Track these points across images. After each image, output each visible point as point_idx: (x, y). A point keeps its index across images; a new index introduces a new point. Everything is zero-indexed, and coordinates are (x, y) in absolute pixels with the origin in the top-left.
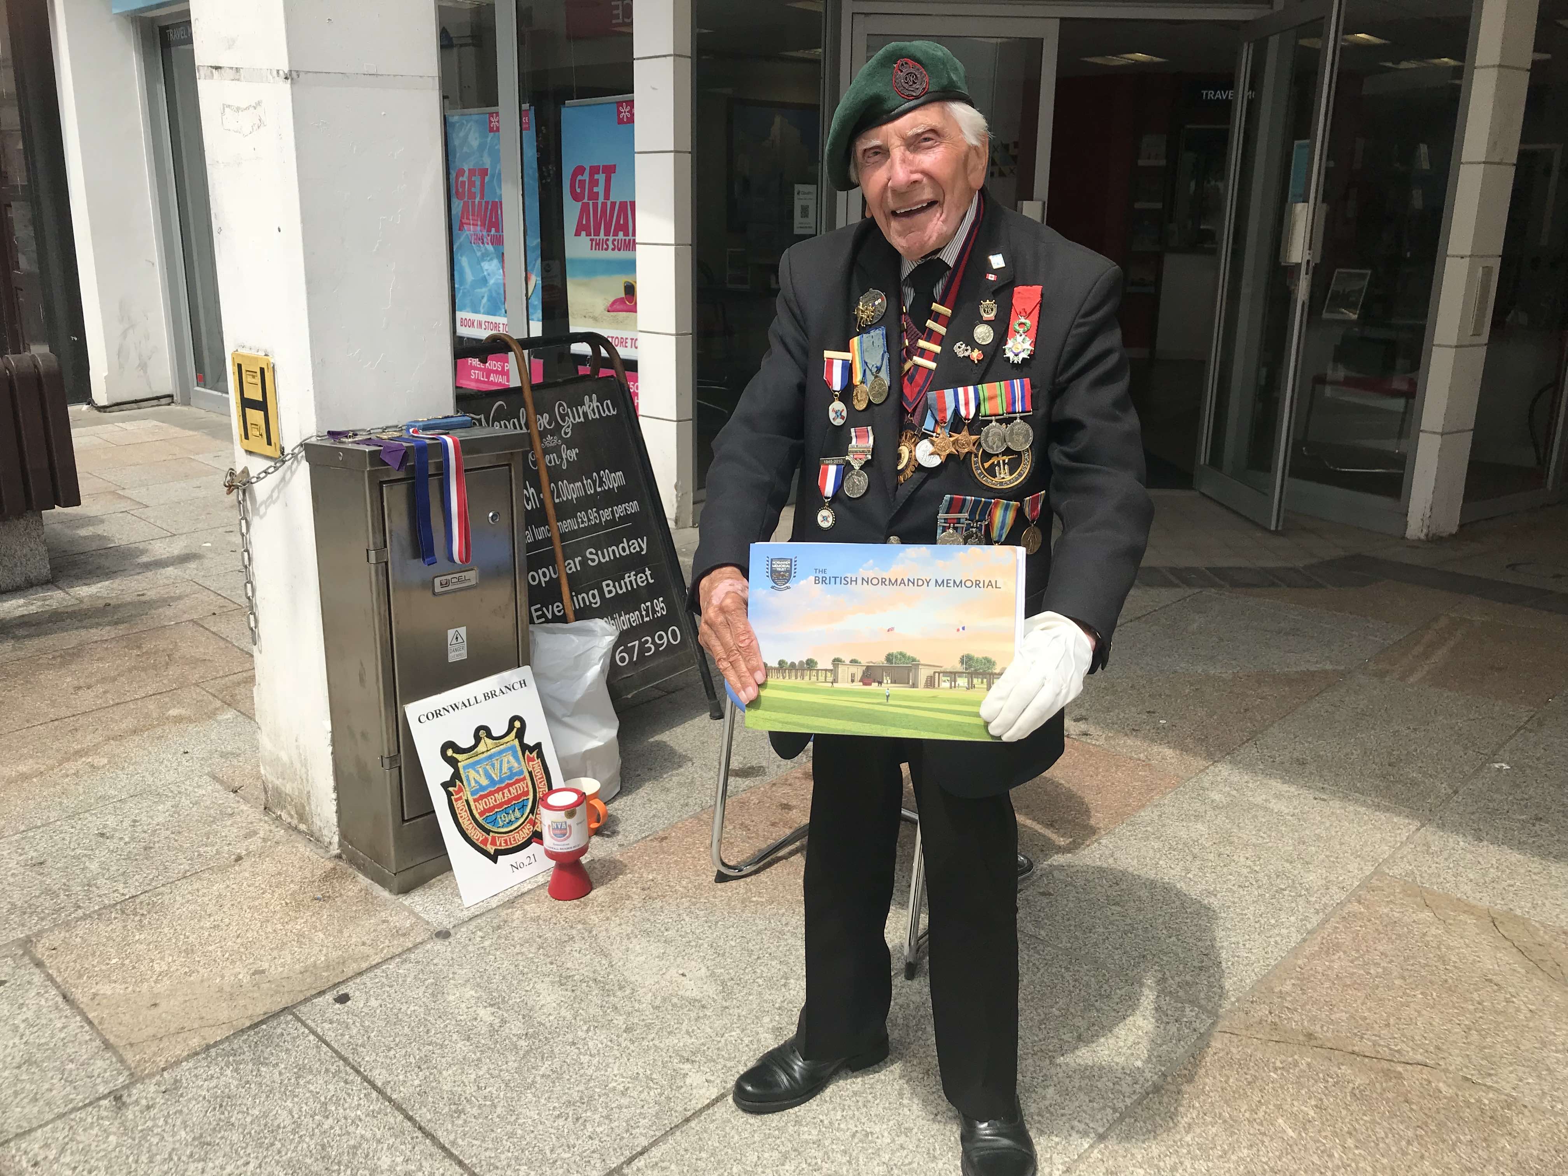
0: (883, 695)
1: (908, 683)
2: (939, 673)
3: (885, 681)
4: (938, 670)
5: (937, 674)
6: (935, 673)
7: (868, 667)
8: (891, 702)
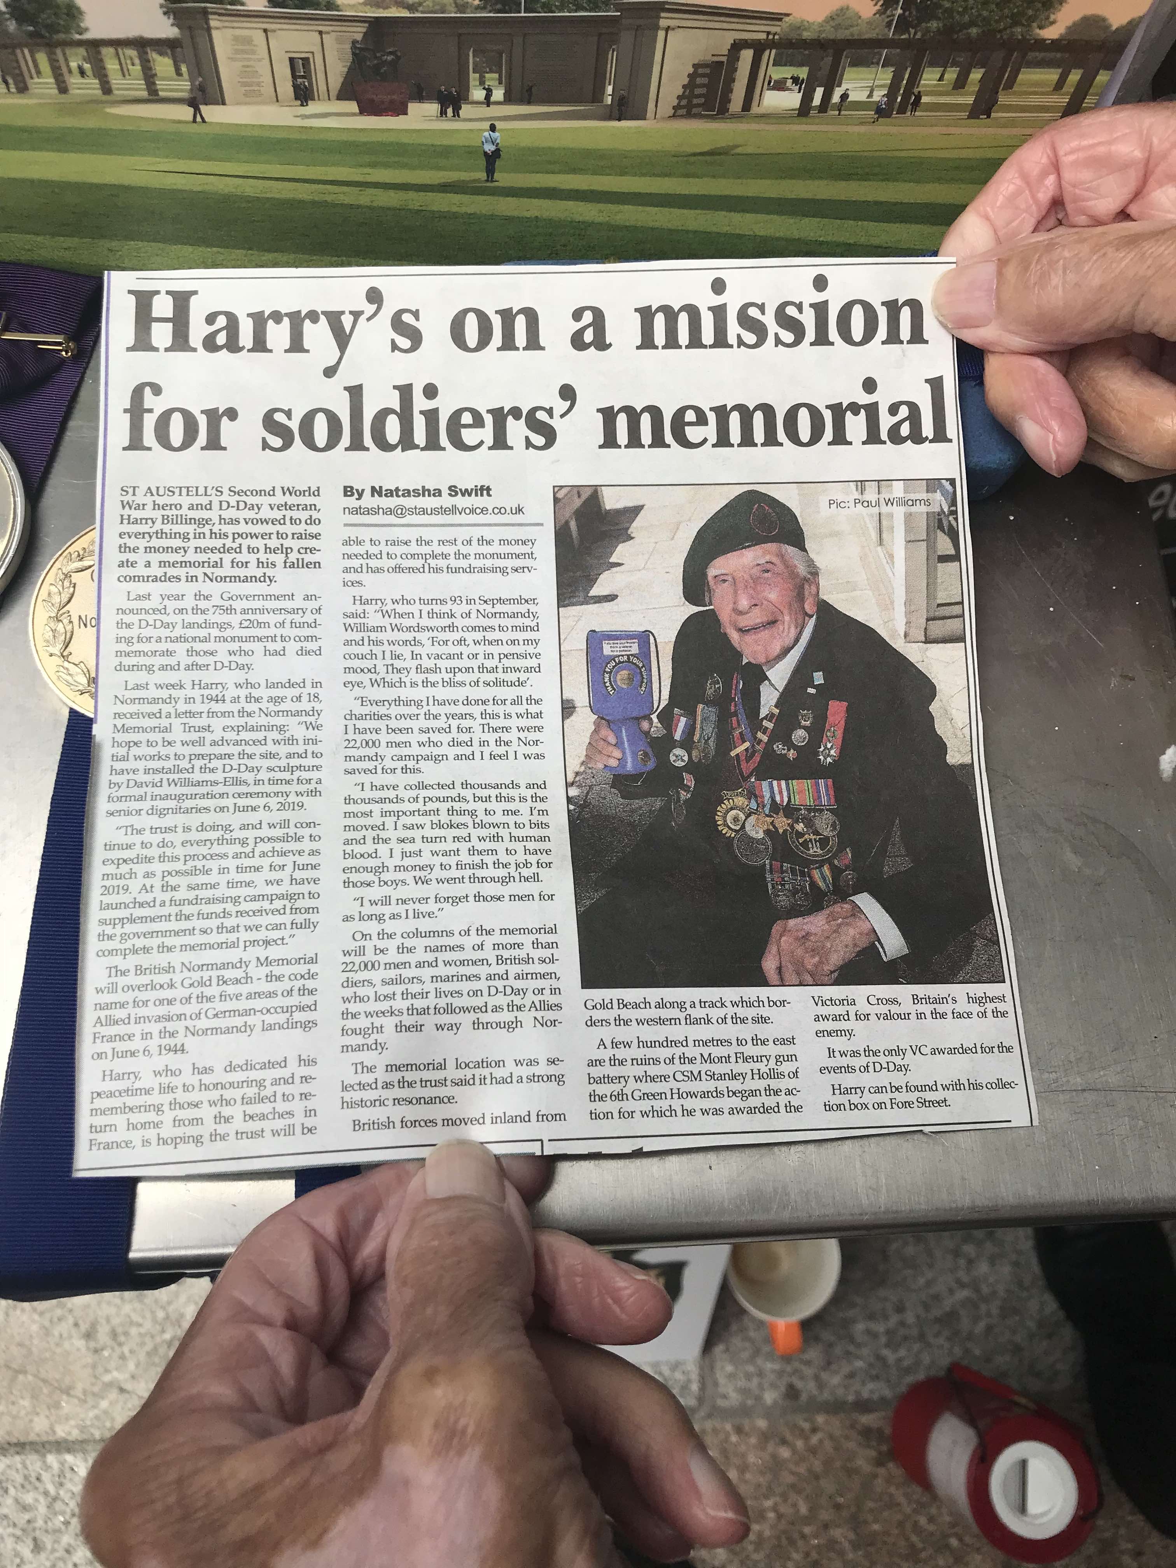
0: (470, 151)
1: (597, 96)
2: (759, 48)
3: (478, 94)
4: (757, 32)
5: (747, 55)
6: (737, 47)
7: (377, 26)
8: (503, 178)
